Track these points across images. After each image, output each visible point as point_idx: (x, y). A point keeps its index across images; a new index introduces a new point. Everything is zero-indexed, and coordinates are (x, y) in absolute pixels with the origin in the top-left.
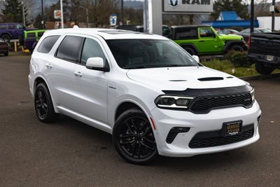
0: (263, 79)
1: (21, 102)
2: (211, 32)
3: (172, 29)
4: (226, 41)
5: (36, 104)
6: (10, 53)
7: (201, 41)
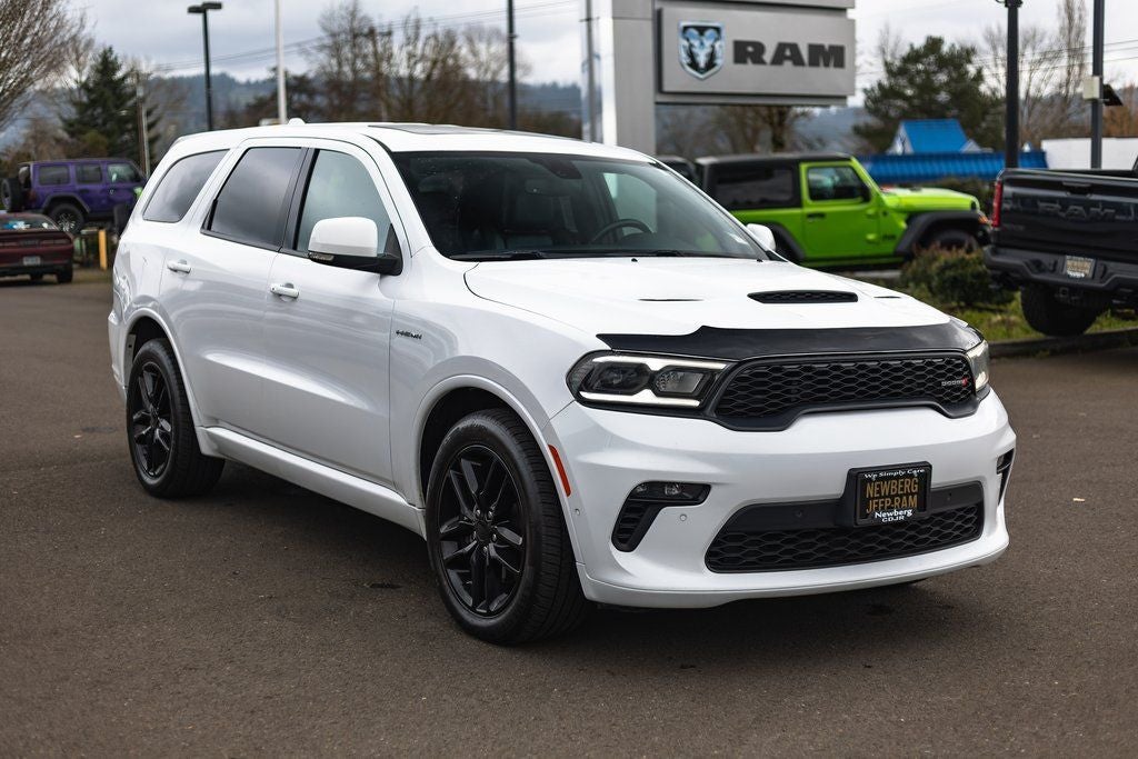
0: (1054, 353)
1: (86, 430)
2: (853, 183)
3: (699, 167)
4: (912, 215)
5: (132, 425)
6: (78, 274)
7: (811, 216)
